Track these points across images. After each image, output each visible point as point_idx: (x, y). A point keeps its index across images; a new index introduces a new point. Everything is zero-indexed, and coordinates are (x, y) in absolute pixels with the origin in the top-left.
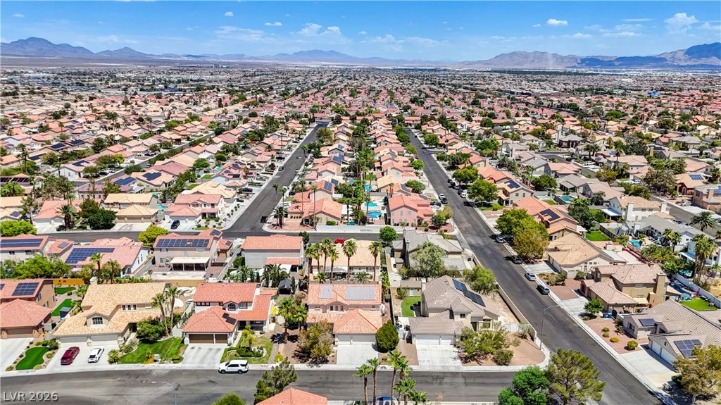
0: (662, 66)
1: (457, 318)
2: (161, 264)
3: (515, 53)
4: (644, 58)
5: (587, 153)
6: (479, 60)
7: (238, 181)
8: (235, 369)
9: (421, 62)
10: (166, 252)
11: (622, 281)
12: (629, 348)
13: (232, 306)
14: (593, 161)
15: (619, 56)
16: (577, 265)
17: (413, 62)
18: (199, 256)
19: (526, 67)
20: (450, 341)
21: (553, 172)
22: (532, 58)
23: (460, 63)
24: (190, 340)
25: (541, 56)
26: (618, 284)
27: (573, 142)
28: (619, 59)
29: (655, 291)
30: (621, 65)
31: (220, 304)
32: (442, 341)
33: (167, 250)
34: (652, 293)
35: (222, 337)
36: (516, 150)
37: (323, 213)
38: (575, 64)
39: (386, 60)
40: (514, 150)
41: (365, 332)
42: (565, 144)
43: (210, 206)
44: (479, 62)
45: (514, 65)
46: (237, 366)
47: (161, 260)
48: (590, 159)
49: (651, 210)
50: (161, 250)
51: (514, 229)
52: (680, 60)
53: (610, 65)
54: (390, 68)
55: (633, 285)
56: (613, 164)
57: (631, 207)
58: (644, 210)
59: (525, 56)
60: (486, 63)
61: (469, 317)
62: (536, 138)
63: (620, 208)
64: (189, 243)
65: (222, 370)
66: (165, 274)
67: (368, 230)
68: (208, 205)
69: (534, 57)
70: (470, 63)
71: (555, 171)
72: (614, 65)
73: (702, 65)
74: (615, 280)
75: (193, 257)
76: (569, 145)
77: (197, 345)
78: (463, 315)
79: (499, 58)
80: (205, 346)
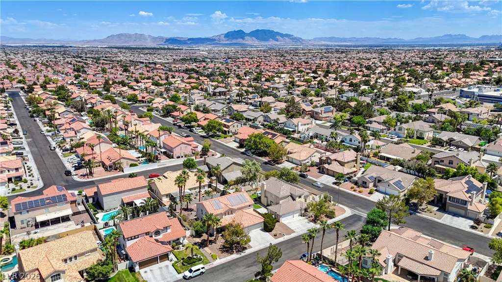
0: (214, 44)
1: (298, 199)
2: (23, 226)
3: (121, 35)
4: (203, 39)
5: (238, 98)
6: (94, 39)
7: (6, 148)
8: (198, 273)
9: (45, 40)
10: (27, 214)
11: (343, 161)
12: (371, 193)
13: (157, 233)
14: (244, 102)
15: (189, 37)
16: (307, 159)
17: (38, 40)
18: (60, 210)
19: (132, 44)
20: (298, 214)
21: (235, 111)
22: (134, 39)
23: (80, 41)
24: (139, 267)
25: (140, 37)
26: (341, 163)
27: (222, 92)
28: (189, 39)
29: (356, 164)
30: (190, 43)
31: (147, 234)
32: (295, 215)
33: (28, 212)
34: (355, 165)
35: (165, 257)
36: (197, 100)
37: (124, 158)
38: (162, 43)
39: (12, 39)
40: (196, 100)
41: (257, 223)
42: (217, 94)
43: (14, 171)
44: (95, 41)
45: (123, 43)
46: (199, 270)
47: (22, 222)
48: (242, 102)
49: (308, 124)
50: (21, 213)
51: (259, 146)
52: (223, 40)
53: (185, 43)
54: (21, 45)
55: (348, 162)
56: (258, 103)
57: (300, 124)
58: (305, 125)
59: (129, 36)
60: (101, 41)
61: (303, 197)
62: (201, 92)
63: (294, 126)
64: (47, 201)
65: (189, 277)
66: (36, 233)
67: (163, 165)
68: (12, 170)
69: (136, 37)
70: (88, 42)
71: (237, 110)
72: (187, 43)
73: (236, 44)
74: (339, 162)
75: (55, 211)
76: (220, 94)
77: (147, 269)
78: (300, 197)
79: (110, 38)
80: (155, 267)
